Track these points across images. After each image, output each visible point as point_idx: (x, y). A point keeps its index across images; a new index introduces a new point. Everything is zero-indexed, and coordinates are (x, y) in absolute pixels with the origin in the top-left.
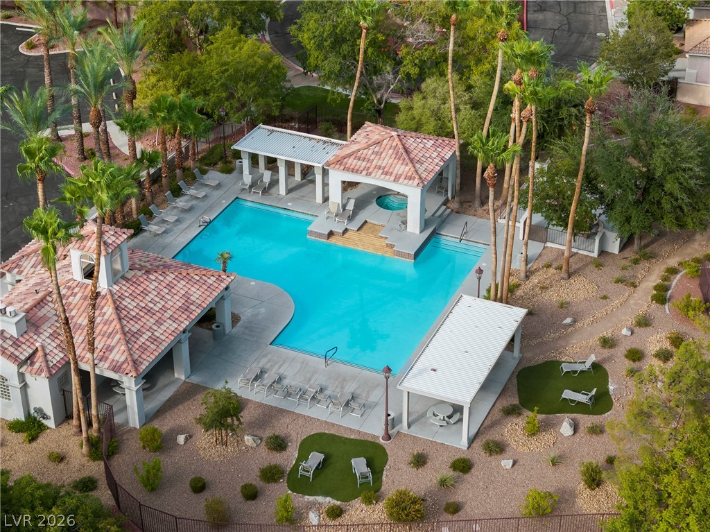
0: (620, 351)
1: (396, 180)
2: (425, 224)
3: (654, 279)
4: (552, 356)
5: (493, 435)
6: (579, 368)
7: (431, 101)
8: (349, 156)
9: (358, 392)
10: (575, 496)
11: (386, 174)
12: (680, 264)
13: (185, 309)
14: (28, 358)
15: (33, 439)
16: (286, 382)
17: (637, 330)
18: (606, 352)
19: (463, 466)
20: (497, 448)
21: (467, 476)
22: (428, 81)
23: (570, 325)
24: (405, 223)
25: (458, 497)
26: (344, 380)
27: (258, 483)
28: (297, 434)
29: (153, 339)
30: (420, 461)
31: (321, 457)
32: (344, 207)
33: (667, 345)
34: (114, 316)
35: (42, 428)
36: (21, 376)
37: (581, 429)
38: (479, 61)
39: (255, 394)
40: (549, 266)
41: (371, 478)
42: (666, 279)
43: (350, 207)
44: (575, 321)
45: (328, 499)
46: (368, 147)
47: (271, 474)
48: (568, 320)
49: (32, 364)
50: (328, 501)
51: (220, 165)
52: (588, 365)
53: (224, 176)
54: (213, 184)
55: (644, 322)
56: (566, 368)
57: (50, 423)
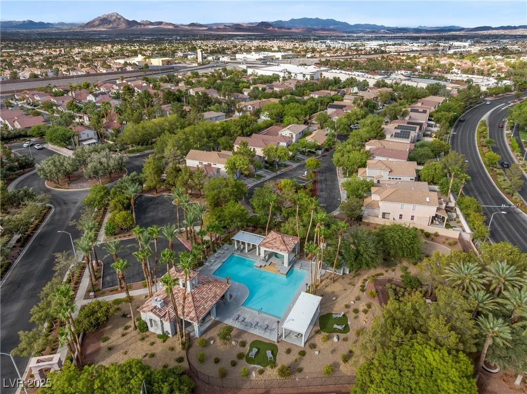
0: (351, 310)
1: (281, 251)
2: (290, 263)
3: (359, 284)
4: (330, 311)
5: (312, 341)
6: (339, 316)
7: (291, 225)
8: (266, 243)
9: (269, 324)
10: (340, 366)
11: (278, 249)
12: (368, 277)
13: (215, 297)
14: (163, 316)
15: (164, 341)
16: (246, 320)
17: (356, 301)
18: (347, 310)
19: (303, 353)
20: (313, 346)
21: (304, 357)
22: (290, 218)
23: (335, 300)
24: (283, 263)
25: (301, 366)
26: (264, 320)
27: (236, 359)
28: (249, 341)
29: (204, 308)
30: (289, 351)
31: (257, 350)
32: (265, 257)
33: (366, 307)
34: (192, 301)
35: (167, 337)
36: (161, 322)
37: (340, 339)
38: (305, 212)
39: (237, 325)
40: (327, 278)
41: (273, 359)
42: (364, 283)
43: (267, 257)
44: (336, 298)
45: (259, 366)
46: (272, 240)
47: (240, 356)
48: (334, 298)
49: (165, 317)
50: (259, 367)
51: (228, 242)
52: (342, 315)
53: (229, 246)
54: (226, 249)
55: (358, 299)
56: (334, 316)
57: (170, 336)
